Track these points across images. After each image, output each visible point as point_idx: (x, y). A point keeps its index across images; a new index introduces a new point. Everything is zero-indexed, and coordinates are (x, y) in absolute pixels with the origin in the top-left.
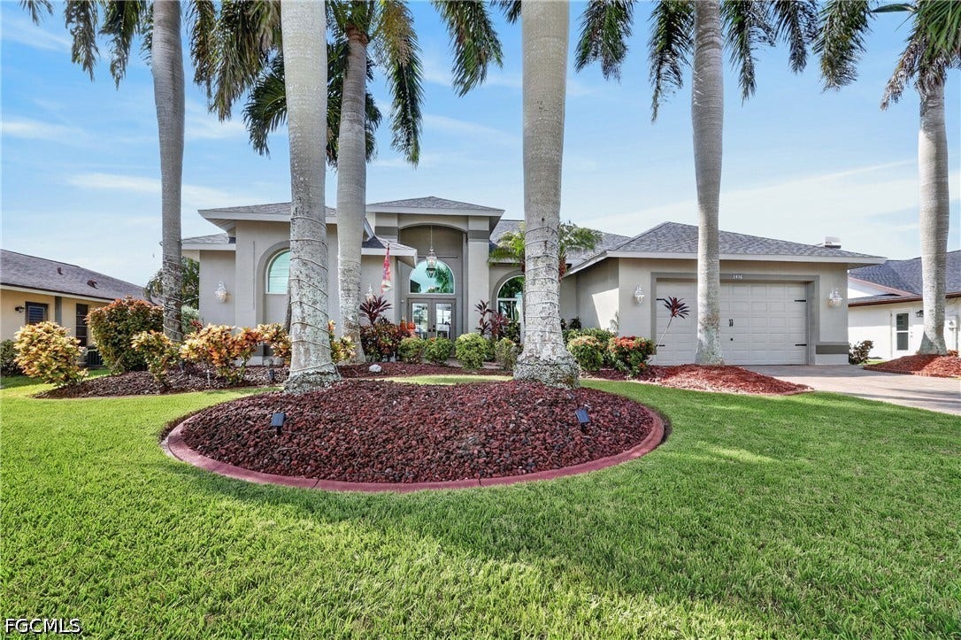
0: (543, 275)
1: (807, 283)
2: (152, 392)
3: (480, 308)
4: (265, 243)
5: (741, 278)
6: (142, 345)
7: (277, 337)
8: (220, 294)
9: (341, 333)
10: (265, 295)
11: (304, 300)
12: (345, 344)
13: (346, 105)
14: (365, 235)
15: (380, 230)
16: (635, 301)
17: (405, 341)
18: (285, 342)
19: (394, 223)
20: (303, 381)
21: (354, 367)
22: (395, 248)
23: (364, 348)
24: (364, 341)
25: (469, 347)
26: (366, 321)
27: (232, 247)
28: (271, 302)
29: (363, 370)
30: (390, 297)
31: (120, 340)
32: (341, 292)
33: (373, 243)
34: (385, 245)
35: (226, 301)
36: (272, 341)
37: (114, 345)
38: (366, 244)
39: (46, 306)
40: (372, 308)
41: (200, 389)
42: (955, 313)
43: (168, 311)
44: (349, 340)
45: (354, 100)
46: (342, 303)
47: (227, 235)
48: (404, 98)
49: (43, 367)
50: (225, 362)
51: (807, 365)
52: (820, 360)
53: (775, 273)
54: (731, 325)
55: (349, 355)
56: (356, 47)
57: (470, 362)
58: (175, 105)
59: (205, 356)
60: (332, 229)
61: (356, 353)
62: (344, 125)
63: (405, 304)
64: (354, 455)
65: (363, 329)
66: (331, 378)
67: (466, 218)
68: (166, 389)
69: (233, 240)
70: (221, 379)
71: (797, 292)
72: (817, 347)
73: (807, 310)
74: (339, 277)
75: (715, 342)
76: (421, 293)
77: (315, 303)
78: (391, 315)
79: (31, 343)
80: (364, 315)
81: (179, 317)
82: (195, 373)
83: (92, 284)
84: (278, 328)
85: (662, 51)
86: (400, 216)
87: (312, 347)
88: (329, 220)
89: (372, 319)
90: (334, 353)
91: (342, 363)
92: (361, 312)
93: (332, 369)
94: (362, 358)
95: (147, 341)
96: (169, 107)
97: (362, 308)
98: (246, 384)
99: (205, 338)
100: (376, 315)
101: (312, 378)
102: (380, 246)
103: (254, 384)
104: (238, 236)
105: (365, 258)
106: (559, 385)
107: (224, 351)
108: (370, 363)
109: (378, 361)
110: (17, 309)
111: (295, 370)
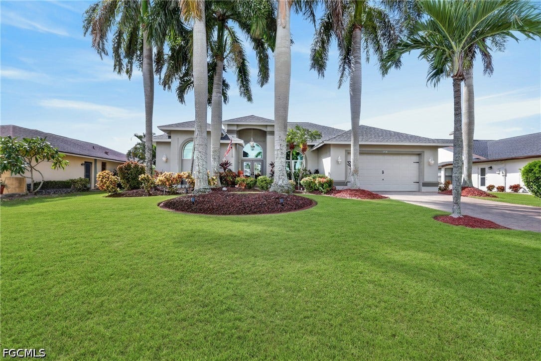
0: (280, 156)
1: (419, 154)
2: (145, 195)
3: (271, 165)
4: (182, 138)
5: (387, 152)
6: (142, 179)
7: (188, 177)
8: (164, 159)
9: (212, 175)
10: (182, 160)
11: (200, 164)
12: (213, 179)
13: (215, 86)
14: (222, 134)
15: (229, 132)
16: (338, 162)
17: (238, 179)
18: (191, 178)
19: (235, 128)
20: (199, 191)
21: (217, 189)
22: (235, 139)
23: (221, 181)
24: (221, 178)
25: (262, 182)
26: (222, 171)
27: (169, 140)
28: (184, 163)
29: (220, 189)
30: (233, 161)
31: (129, 177)
32: (212, 159)
33: (226, 138)
34: (230, 138)
35: (166, 162)
36: (187, 178)
37: (127, 179)
38: (222, 138)
39: (91, 163)
40: (224, 165)
41: (162, 195)
42: (505, 168)
43: (147, 166)
44: (215, 178)
45: (218, 84)
46: (212, 163)
47: (167, 135)
48: (241, 76)
49: (108, 187)
50: (171, 185)
51: (419, 191)
52: (424, 189)
53: (402, 150)
54: (383, 173)
55: (214, 184)
56: (219, 63)
57: (262, 187)
58: (151, 88)
59: (163, 183)
60: (209, 133)
61: (217, 183)
62: (214, 94)
63: (240, 163)
64: (214, 209)
65: (221, 174)
66: (208, 191)
67: (266, 126)
68: (150, 195)
69: (170, 137)
70: (168, 192)
71: (415, 158)
72: (423, 183)
73: (419, 166)
74: (212, 154)
75: (356, 180)
76: (249, 157)
77: (203, 165)
78: (233, 168)
79: (103, 178)
80: (221, 168)
81: (151, 169)
82: (158, 190)
83: (106, 153)
84: (189, 173)
85: (345, 58)
86: (238, 125)
87: (202, 180)
88: (208, 130)
89: (225, 169)
90: (209, 182)
91: (212, 187)
92: (220, 167)
93: (208, 187)
94: (220, 185)
95: (144, 178)
96: (149, 89)
97: (220, 165)
98: (177, 194)
99: (164, 177)
100: (226, 168)
101: (202, 190)
102: (228, 139)
103: (180, 194)
104: (172, 136)
105: (222, 144)
106: (284, 193)
107: (170, 181)
108: (223, 187)
109: (226, 187)
110: (82, 165)
111: (196, 188)
